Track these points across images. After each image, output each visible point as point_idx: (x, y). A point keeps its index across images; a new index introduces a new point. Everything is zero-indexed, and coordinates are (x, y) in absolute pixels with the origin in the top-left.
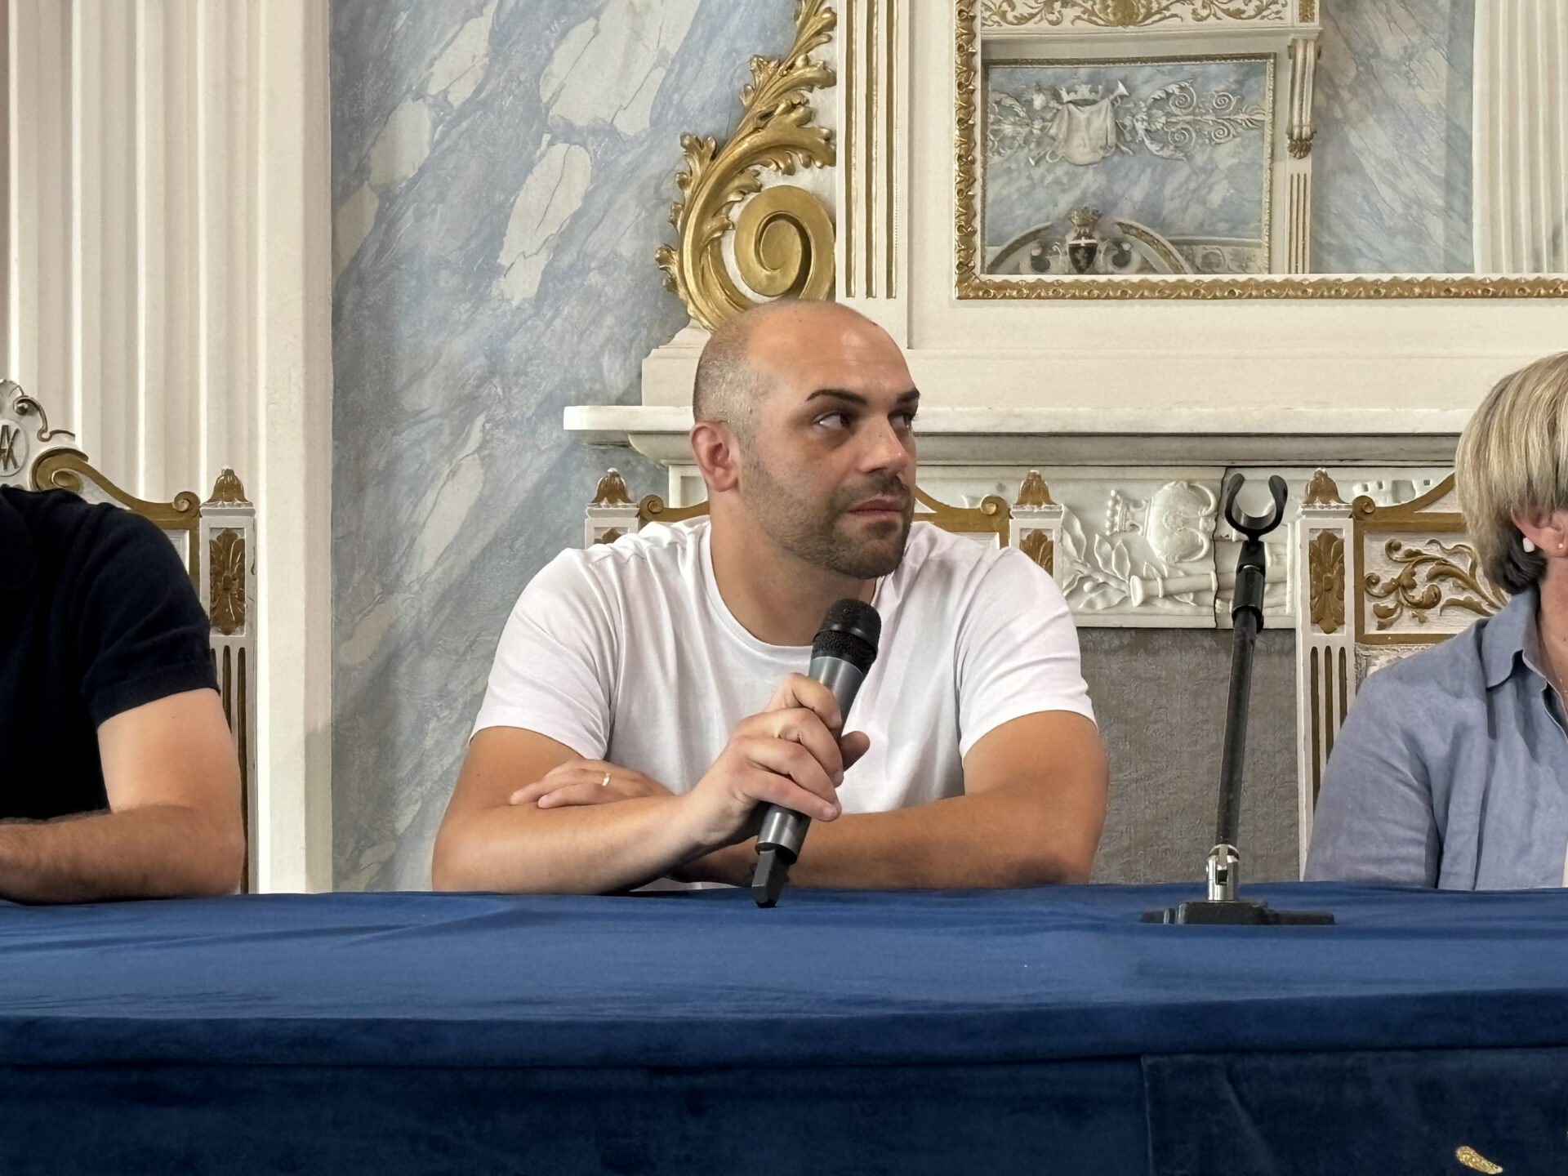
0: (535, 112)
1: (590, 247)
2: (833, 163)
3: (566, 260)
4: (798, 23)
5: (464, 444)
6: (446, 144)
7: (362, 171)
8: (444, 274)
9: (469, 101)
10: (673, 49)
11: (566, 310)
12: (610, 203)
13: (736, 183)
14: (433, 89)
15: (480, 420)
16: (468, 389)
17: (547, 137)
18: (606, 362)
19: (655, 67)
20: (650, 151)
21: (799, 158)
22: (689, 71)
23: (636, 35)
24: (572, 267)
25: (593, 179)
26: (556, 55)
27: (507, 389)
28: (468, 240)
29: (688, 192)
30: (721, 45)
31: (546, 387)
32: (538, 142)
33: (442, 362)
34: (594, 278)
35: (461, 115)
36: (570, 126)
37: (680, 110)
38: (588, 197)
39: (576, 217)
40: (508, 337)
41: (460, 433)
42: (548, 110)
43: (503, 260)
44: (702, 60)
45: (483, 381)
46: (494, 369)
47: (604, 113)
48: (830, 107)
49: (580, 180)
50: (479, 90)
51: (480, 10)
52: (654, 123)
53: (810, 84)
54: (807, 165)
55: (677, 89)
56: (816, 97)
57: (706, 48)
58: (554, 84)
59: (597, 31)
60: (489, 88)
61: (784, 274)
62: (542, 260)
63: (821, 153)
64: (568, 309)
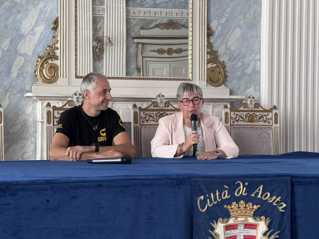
0: (16, 52)
1: (24, 70)
2: (58, 60)
3: (20, 72)
4: (53, 41)
5: (6, 97)
6: (4, 55)
8: (4, 73)
9: (7, 50)
10: (35, 44)
11: (21, 79)
12: (27, 64)
13: (45, 62)
14: (2, 48)
15: (9, 93)
16: (7, 89)
17: (18, 55)
18: (26, 86)
19: (33, 46)
20: (32, 57)
21: (53, 59)
22: (38, 47)
23: (30, 42)
24: (21, 73)
25: (24, 61)
26: (19, 44)
27: (12, 89)
28: (7, 69)
29: (38, 63)
30: (42, 44)
31: (18, 89)
32: (17, 56)
33: (3, 85)
35: (6, 51)
36: (21, 53)
37: (36, 52)
38: (24, 63)
39: (22, 66)
40: (12, 82)
41: (6, 95)
42: (18, 51)
43: (12, 71)
44: (39, 46)
45: (9, 88)
46: (10, 86)
47: (26, 52)
48: (58, 52)
49: (23, 61)
50: (8, 48)
51: (8, 37)
52: (33, 54)
53: (55, 49)
54: (55, 60)
55: (36, 49)
56: (56, 51)
57: (40, 44)
58: (19, 48)
59: (25, 41)
60: (10, 48)
61: (52, 75)
62: (17, 72)
63: (57, 58)
64: (21, 78)
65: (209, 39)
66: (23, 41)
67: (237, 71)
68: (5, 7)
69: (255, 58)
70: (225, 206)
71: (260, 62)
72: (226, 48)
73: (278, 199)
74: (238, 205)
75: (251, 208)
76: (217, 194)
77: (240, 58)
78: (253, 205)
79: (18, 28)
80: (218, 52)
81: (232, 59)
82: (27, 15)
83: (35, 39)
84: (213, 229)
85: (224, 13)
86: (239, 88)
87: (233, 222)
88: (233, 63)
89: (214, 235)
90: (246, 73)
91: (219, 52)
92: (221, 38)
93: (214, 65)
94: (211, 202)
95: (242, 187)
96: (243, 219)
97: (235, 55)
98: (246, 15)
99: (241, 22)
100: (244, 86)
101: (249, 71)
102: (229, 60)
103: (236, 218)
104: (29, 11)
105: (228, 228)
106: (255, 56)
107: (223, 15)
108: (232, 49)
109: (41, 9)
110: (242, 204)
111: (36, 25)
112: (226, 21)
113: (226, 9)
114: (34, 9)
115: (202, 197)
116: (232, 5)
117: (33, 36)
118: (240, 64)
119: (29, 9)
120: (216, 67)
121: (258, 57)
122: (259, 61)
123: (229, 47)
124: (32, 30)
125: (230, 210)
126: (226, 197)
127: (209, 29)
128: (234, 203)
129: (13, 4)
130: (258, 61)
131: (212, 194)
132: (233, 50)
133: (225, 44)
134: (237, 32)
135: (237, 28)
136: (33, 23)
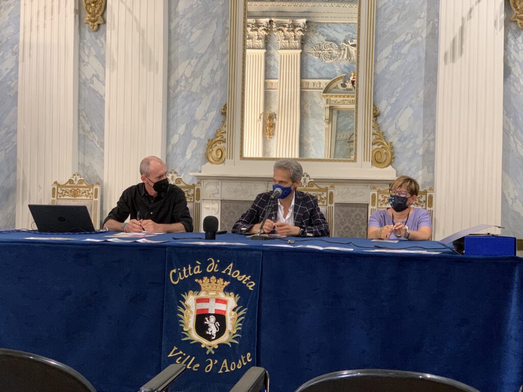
1: (197, 152)
2: (225, 142)
3: (194, 154)
4: (222, 126)
6: (180, 139)
7: (170, 143)
8: (179, 155)
9: (183, 134)
10: (208, 128)
12: (199, 147)
13: (214, 145)
14: (179, 133)
16: (182, 170)
19: (205, 130)
20: (204, 141)
21: (221, 142)
22: (209, 131)
23: (203, 126)
26: (193, 129)
28: (182, 151)
29: (208, 146)
30: (213, 128)
32: (191, 139)
33: (179, 166)
34: (197, 156)
35: (182, 136)
36: (195, 137)
37: (208, 136)
38: (197, 146)
39: (195, 149)
40: (187, 163)
42: (192, 135)
43: (186, 154)
46: (184, 168)
47: (199, 136)
48: (225, 136)
49: (196, 145)
51: (184, 123)
52: (205, 137)
53: (223, 133)
55: (208, 133)
56: (224, 135)
57: (211, 128)
58: (193, 132)
59: (198, 126)
60: (185, 133)
61: (219, 156)
62: (191, 154)
63: (224, 142)
64: (194, 160)
65: (376, 120)
66: (196, 126)
67: (408, 152)
68: (183, 96)
69: (429, 138)
70: (196, 280)
71: (435, 143)
72: (396, 128)
73: (248, 278)
74: (210, 281)
75: (222, 284)
76: (190, 268)
77: (412, 139)
78: (224, 281)
79: (193, 114)
80: (387, 132)
81: (403, 139)
82: (201, 103)
83: (207, 124)
84: (184, 300)
85: (394, 93)
86: (410, 169)
87: (204, 296)
88: (404, 144)
89: (185, 306)
90: (418, 153)
91: (389, 133)
92: (391, 119)
93: (380, 146)
94: (182, 275)
95: (213, 263)
96: (214, 294)
97: (405, 136)
98: (419, 93)
99: (413, 102)
100: (415, 168)
101: (421, 152)
102: (400, 140)
103: (208, 292)
104: (202, 99)
105: (199, 301)
106: (428, 137)
107: (392, 95)
108: (402, 129)
109: (213, 97)
110: (213, 280)
111: (209, 111)
112: (396, 101)
113: (396, 89)
114: (207, 97)
115: (174, 271)
116: (403, 84)
117: (205, 122)
118: (411, 145)
119: (203, 97)
120: (382, 148)
121: (432, 136)
123: (399, 127)
124: (205, 116)
125: (201, 284)
126: (199, 272)
127: (375, 109)
128: (205, 278)
129: (189, 93)
131: (184, 268)
132: (404, 130)
133: (394, 125)
134: (409, 112)
135: (409, 107)
136: (206, 110)
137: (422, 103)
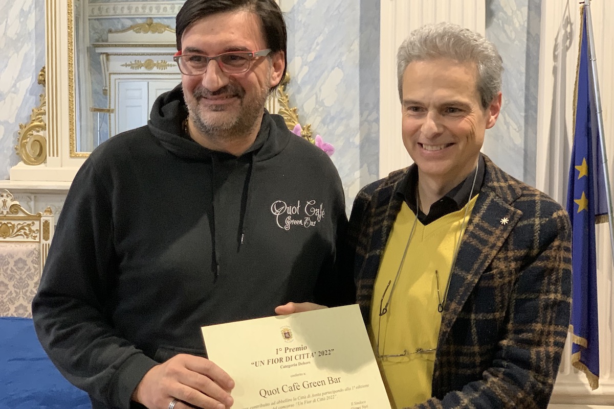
1: (4, 145)
2: (45, 130)
12: (8, 137)
13: (29, 133)
19: (16, 109)
20: (14, 127)
21: (40, 129)
22: (22, 110)
23: (12, 103)
25: (5, 132)
29: (20, 135)
30: (27, 106)
37: (20, 118)
38: (4, 136)
44: (25, 108)
47: (6, 119)
48: (45, 119)
52: (16, 121)
53: (42, 114)
54: (42, 130)
55: (20, 114)
56: (43, 117)
59: (5, 102)
61: (37, 152)
63: (43, 128)
66: (2, 102)
67: (337, 141)
69: (369, 118)
71: (379, 125)
72: (317, 103)
77: (342, 119)
80: (302, 109)
81: (328, 120)
82: (7, 65)
83: (19, 99)
85: (312, 44)
88: (330, 127)
90: (353, 143)
91: (305, 110)
92: (309, 87)
97: (332, 115)
98: (351, 46)
99: (344, 58)
100: (349, 166)
101: (357, 140)
102: (323, 122)
104: (9, 58)
107: (311, 48)
108: (328, 103)
112: (316, 58)
113: (316, 38)
116: (326, 30)
117: (15, 96)
118: (341, 129)
119: (10, 55)
122: (377, 123)
123: (322, 100)
124: (15, 85)
130: (374, 123)
133: (315, 96)
134: (337, 76)
135: (337, 68)
136: (16, 77)
137: (357, 61)
